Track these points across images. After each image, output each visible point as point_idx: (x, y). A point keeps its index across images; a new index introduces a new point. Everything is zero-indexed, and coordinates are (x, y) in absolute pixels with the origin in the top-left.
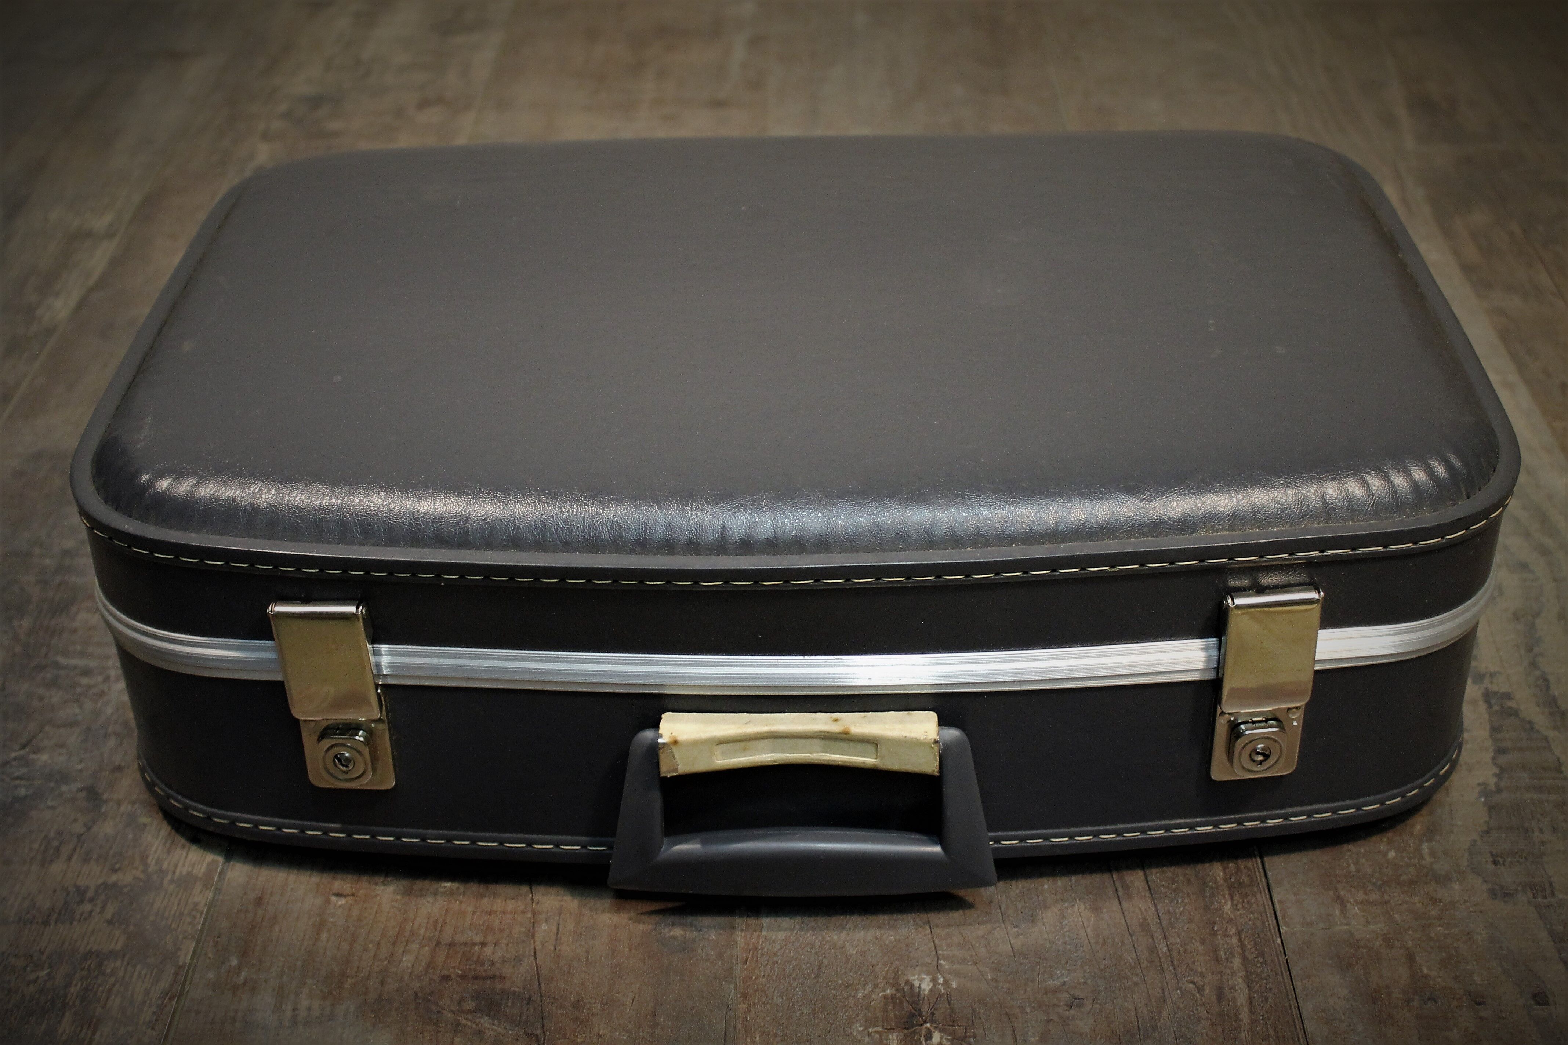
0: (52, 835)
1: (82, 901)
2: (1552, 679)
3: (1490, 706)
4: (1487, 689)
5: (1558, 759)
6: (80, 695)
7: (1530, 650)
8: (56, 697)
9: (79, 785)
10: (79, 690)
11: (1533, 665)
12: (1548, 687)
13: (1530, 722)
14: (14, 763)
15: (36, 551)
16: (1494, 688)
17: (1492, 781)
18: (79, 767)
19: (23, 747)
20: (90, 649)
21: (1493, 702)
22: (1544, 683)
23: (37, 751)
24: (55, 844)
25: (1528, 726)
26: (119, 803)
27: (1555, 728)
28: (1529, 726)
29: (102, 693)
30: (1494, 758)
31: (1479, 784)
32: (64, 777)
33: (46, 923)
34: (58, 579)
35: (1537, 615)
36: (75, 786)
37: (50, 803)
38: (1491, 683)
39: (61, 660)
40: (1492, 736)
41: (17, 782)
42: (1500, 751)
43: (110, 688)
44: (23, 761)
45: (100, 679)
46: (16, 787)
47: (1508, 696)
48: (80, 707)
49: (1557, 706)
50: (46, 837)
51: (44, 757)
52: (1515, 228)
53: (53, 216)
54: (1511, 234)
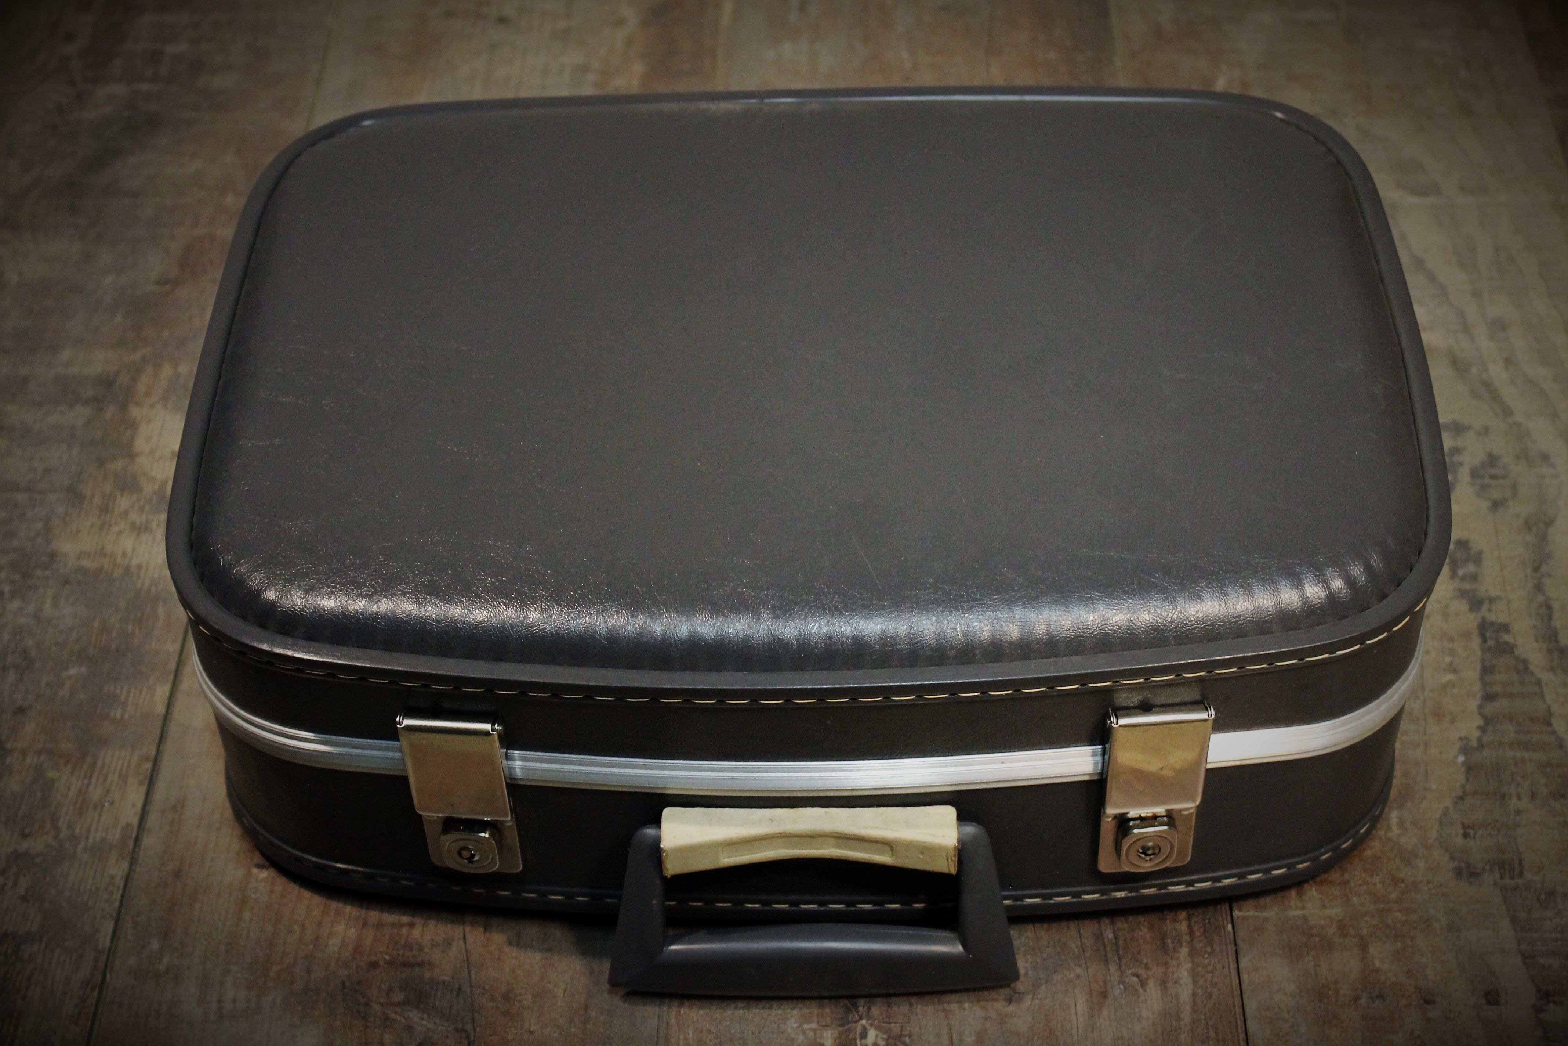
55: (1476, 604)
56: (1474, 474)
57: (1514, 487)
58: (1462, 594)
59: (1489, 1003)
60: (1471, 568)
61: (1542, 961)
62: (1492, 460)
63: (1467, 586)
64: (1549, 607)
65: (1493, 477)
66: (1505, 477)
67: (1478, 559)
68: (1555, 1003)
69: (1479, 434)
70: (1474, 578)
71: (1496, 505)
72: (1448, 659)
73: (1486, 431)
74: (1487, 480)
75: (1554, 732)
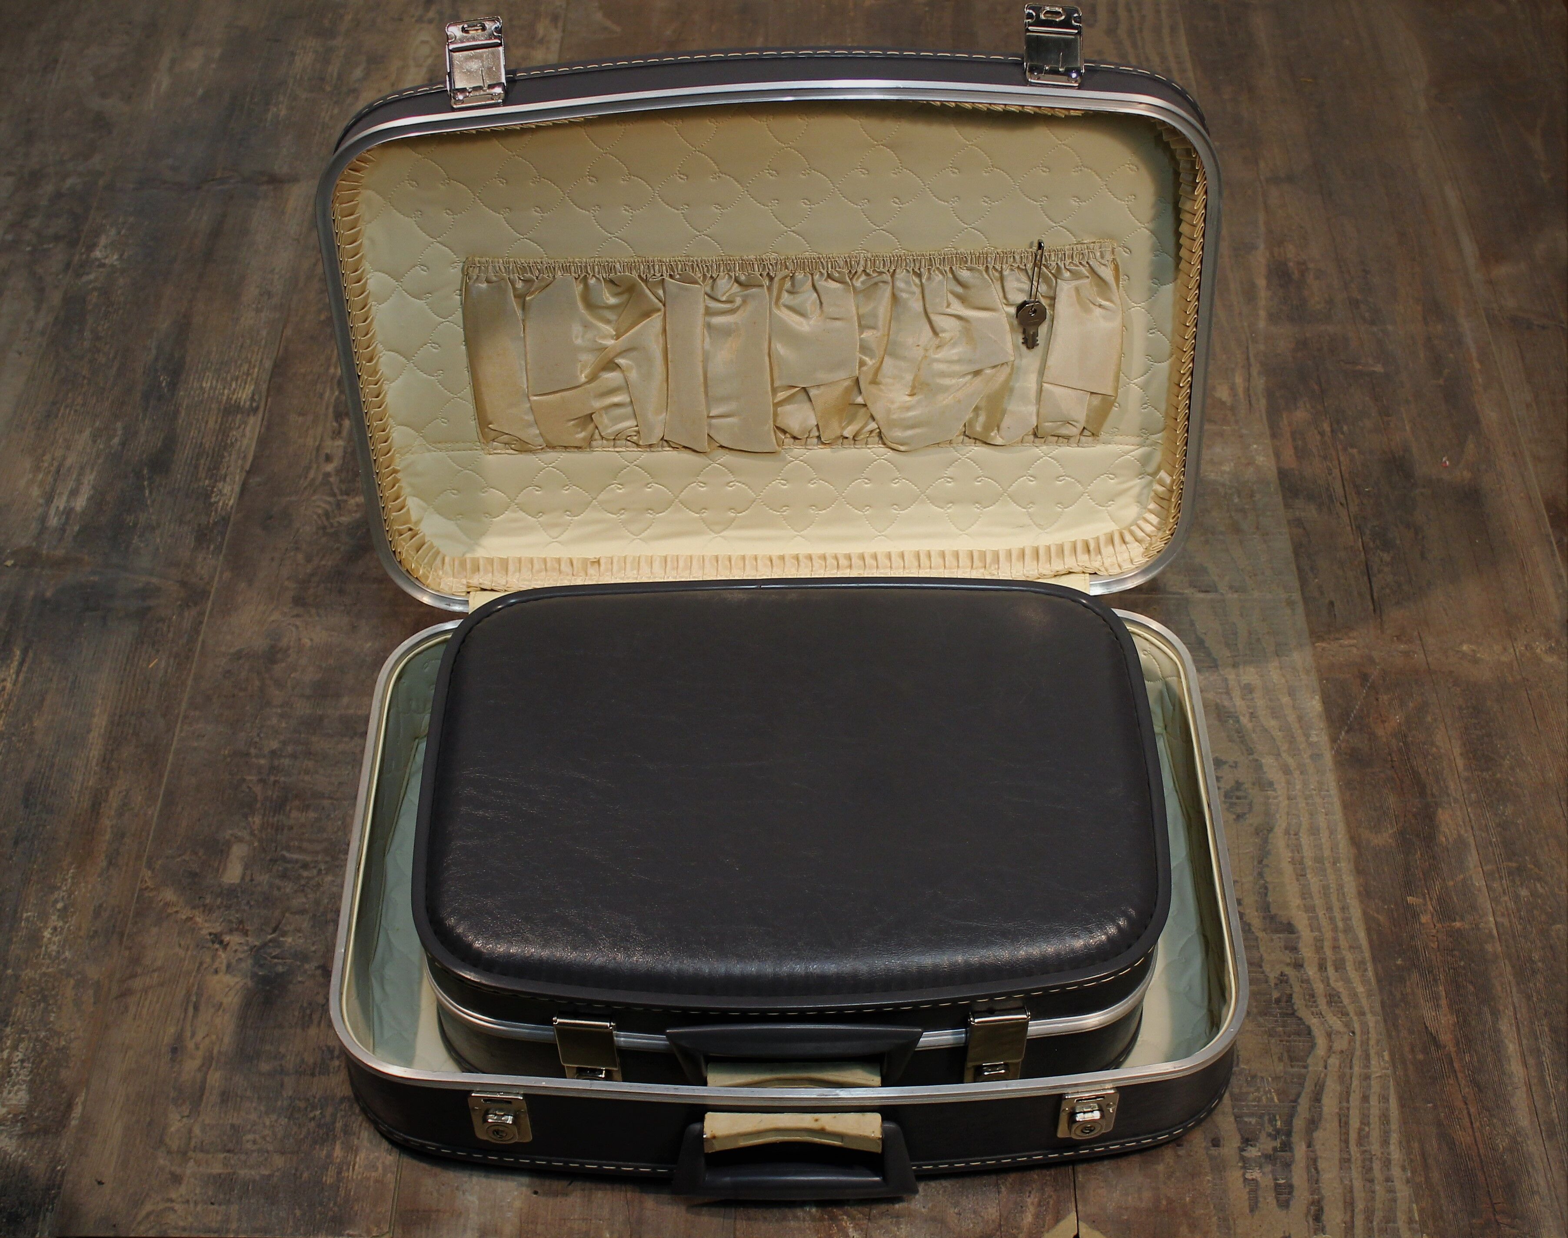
0: (305, 1005)
1: (332, 1058)
2: (1270, 887)
5: (1262, 956)
6: (304, 886)
7: (1260, 862)
8: (289, 887)
9: (316, 964)
10: (303, 882)
11: (1261, 875)
12: (1266, 895)
13: (1249, 925)
14: (271, 944)
15: (253, 751)
18: (313, 949)
19: (274, 931)
20: (305, 845)
22: (1264, 891)
23: (284, 934)
24: (308, 1012)
25: (1247, 928)
27: (1265, 930)
29: (318, 885)
32: (304, 957)
33: (313, 1075)
34: (272, 778)
35: (1270, 830)
36: (314, 964)
37: (300, 979)
39: (287, 855)
41: (276, 960)
43: (323, 880)
44: (275, 942)
45: (315, 872)
46: (276, 964)
48: (306, 896)
49: (1269, 912)
50: (301, 1006)
51: (290, 940)
52: (1326, 427)
53: (206, 385)
54: (1322, 434)
56: (1227, 795)
57: (1250, 805)
59: (1214, 1146)
61: (1246, 1119)
62: (1238, 785)
64: (1266, 888)
65: (1238, 798)
66: (1245, 798)
68: (1251, 1146)
69: (1231, 766)
71: (1239, 817)
73: (1235, 765)
74: (1234, 800)
75: (1263, 972)
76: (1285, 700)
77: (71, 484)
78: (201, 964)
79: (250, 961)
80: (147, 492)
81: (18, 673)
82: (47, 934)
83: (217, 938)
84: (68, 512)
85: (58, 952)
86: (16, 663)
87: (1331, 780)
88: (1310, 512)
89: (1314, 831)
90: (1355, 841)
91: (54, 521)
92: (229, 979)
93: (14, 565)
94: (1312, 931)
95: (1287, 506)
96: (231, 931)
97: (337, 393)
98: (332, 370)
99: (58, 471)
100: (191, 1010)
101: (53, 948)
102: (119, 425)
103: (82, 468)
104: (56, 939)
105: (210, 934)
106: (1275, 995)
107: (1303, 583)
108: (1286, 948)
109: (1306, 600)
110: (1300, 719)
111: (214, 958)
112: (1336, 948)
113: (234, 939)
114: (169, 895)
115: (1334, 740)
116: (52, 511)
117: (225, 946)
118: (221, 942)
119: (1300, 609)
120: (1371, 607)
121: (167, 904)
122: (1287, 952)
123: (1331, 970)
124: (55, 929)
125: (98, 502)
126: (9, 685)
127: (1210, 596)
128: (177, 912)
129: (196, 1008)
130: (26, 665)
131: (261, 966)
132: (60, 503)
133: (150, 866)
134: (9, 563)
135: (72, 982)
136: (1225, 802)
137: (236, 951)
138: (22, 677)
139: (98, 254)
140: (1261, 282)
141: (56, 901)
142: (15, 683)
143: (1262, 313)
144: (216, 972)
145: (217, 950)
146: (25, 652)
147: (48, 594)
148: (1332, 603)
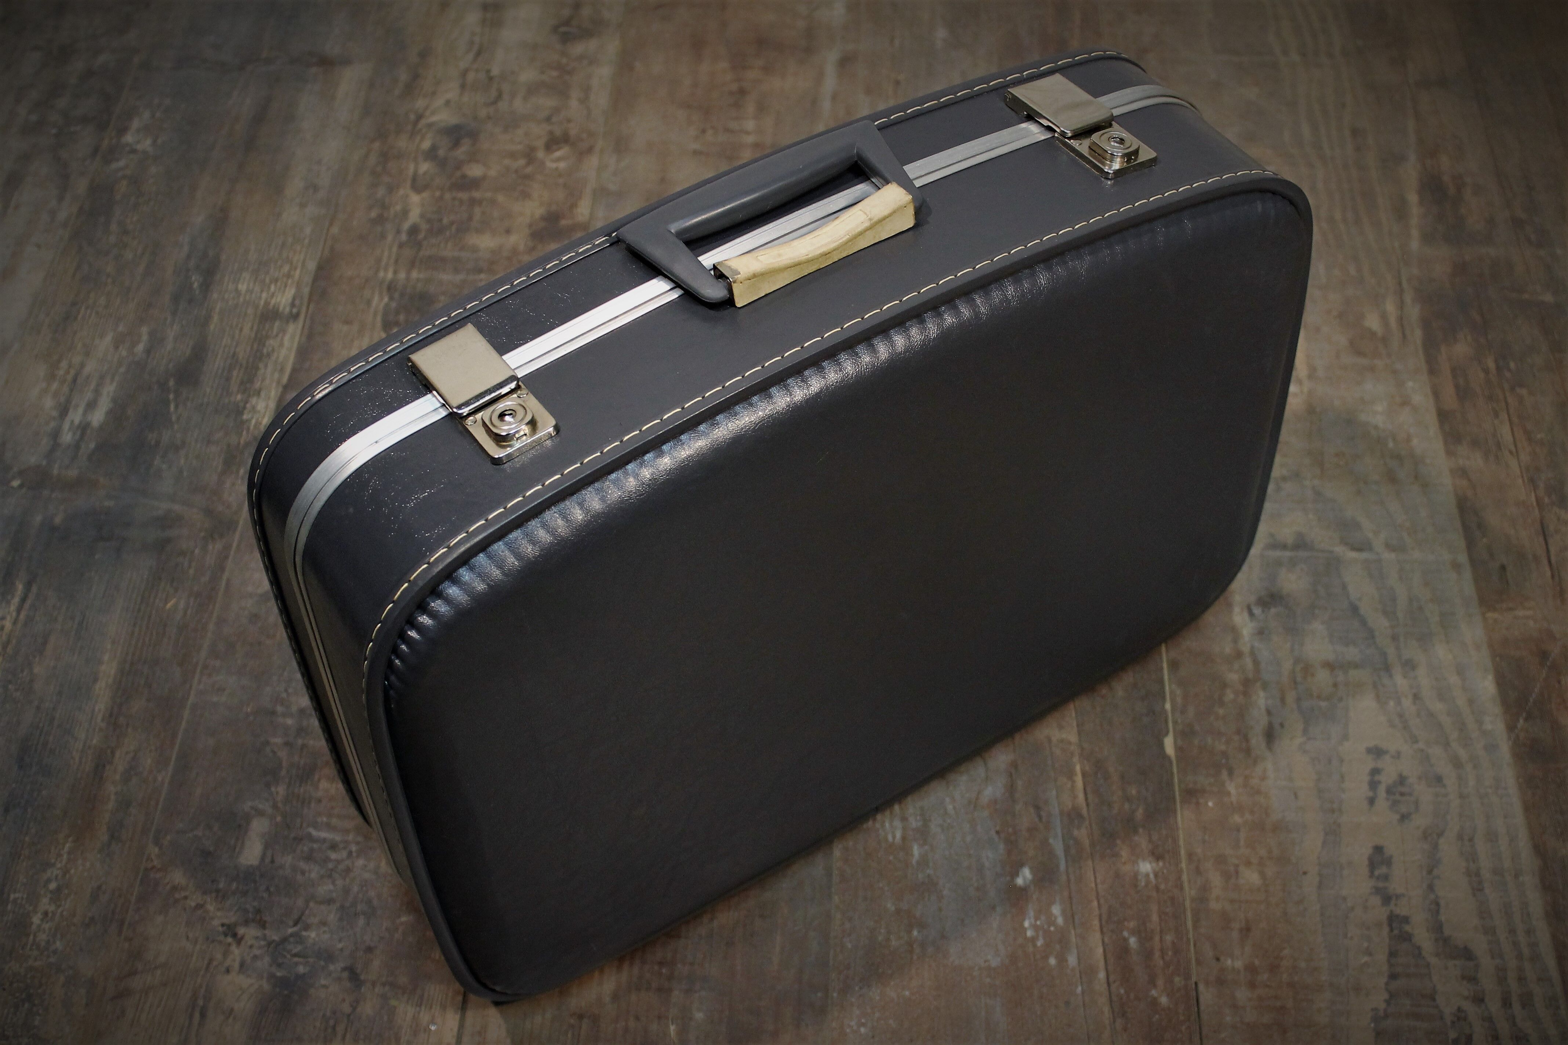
0: (328, 1014)
2: (1442, 903)
3: (1392, 930)
4: (1391, 911)
5: (1434, 987)
6: (332, 870)
7: (1430, 872)
8: (314, 872)
9: (342, 965)
10: (330, 865)
11: (1431, 888)
12: (1438, 912)
13: (1419, 948)
14: (292, 939)
15: (279, 709)
16: (1398, 911)
17: (1383, 1006)
18: (340, 946)
19: (295, 924)
20: (334, 821)
21: (1394, 925)
22: (1436, 907)
23: (307, 928)
24: (332, 1023)
26: (374, 984)
27: (1437, 955)
28: (1418, 952)
29: (348, 870)
30: (1387, 984)
31: (1372, 1010)
32: (329, 956)
34: (300, 742)
35: (1440, 834)
36: (340, 965)
37: (323, 982)
38: (1396, 905)
39: (314, 833)
40: (1389, 961)
41: (296, 959)
42: (1393, 976)
43: (353, 863)
44: (298, 938)
45: (344, 854)
46: (297, 964)
47: (1406, 920)
48: (333, 883)
49: (1442, 932)
50: (324, 1015)
51: (313, 935)
52: (1491, 364)
53: (243, 287)
54: (1486, 371)
55: (1387, 899)
56: (1389, 791)
57: (1417, 803)
58: (1377, 891)
60: (1383, 870)
62: (1402, 780)
63: (1381, 885)
64: (1438, 904)
65: (1402, 794)
66: (1410, 794)
67: (1388, 862)
69: (1393, 757)
70: (1386, 878)
71: (1404, 818)
72: (1366, 944)
73: (1398, 755)
74: (1398, 797)
75: (1437, 1007)
76: (1454, 679)
77: (89, 395)
78: (211, 961)
79: (267, 959)
80: (172, 407)
81: (19, 610)
82: (36, 920)
83: (230, 931)
84: (84, 427)
85: (48, 942)
86: (16, 600)
87: (1509, 776)
88: (1475, 461)
89: (1492, 837)
90: (1539, 850)
91: (67, 437)
92: (243, 981)
93: (21, 486)
94: (1493, 958)
95: (1450, 453)
96: (246, 923)
97: (386, 299)
98: (381, 274)
99: (75, 380)
100: (197, 1015)
101: (42, 937)
102: (144, 330)
103: (102, 378)
104: (46, 926)
105: (223, 925)
106: (1452, 1035)
107: (1470, 544)
108: (1463, 978)
109: (1472, 561)
110: (1471, 702)
111: (226, 954)
112: (1521, 979)
113: (250, 933)
114: (178, 877)
115: (1511, 728)
116: (66, 426)
117: (239, 940)
118: (235, 935)
119: (1468, 574)
120: (1549, 574)
121: (175, 888)
122: (1465, 982)
123: (1517, 1008)
124: (46, 914)
125: (117, 415)
126: (8, 624)
127: (1364, 555)
128: (186, 898)
129: (203, 1015)
130: (28, 602)
131: (279, 965)
132: (76, 416)
133: (157, 842)
134: (16, 483)
135: (62, 978)
136: (1387, 799)
137: (251, 947)
138: (22, 616)
139: (129, 138)
140: (1413, 198)
141: (49, 881)
142: (15, 623)
143: (1415, 233)
144: (228, 971)
145: (229, 944)
146: (28, 585)
147: (58, 520)
148: (1503, 568)
